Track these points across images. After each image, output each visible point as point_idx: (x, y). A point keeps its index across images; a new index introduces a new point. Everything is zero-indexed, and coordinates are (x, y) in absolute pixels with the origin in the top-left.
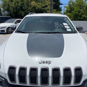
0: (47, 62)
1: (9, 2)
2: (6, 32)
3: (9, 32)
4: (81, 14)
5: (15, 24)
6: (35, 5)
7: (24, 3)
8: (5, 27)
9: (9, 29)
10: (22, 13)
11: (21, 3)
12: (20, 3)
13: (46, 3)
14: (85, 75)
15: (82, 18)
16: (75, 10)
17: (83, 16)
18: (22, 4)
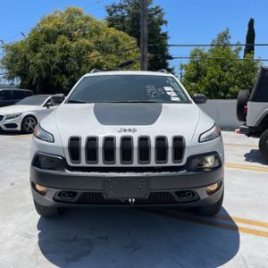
0: (130, 130)
1: (28, 52)
2: (19, 128)
3: (28, 130)
4: (225, 83)
5: (45, 108)
6: (99, 60)
7: (68, 56)
8: (17, 116)
9: (28, 121)
10: (63, 81)
11: (62, 54)
12: (59, 55)
13: (129, 55)
14: (189, 148)
15: (229, 95)
16: (209, 74)
17: (231, 89)
18: (63, 58)
